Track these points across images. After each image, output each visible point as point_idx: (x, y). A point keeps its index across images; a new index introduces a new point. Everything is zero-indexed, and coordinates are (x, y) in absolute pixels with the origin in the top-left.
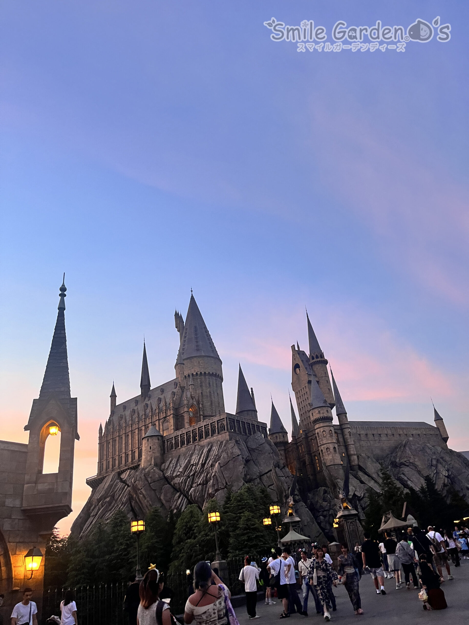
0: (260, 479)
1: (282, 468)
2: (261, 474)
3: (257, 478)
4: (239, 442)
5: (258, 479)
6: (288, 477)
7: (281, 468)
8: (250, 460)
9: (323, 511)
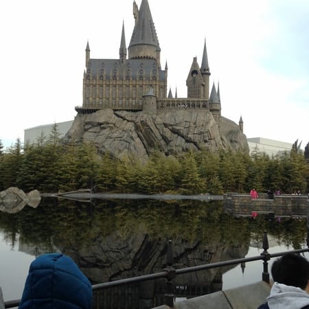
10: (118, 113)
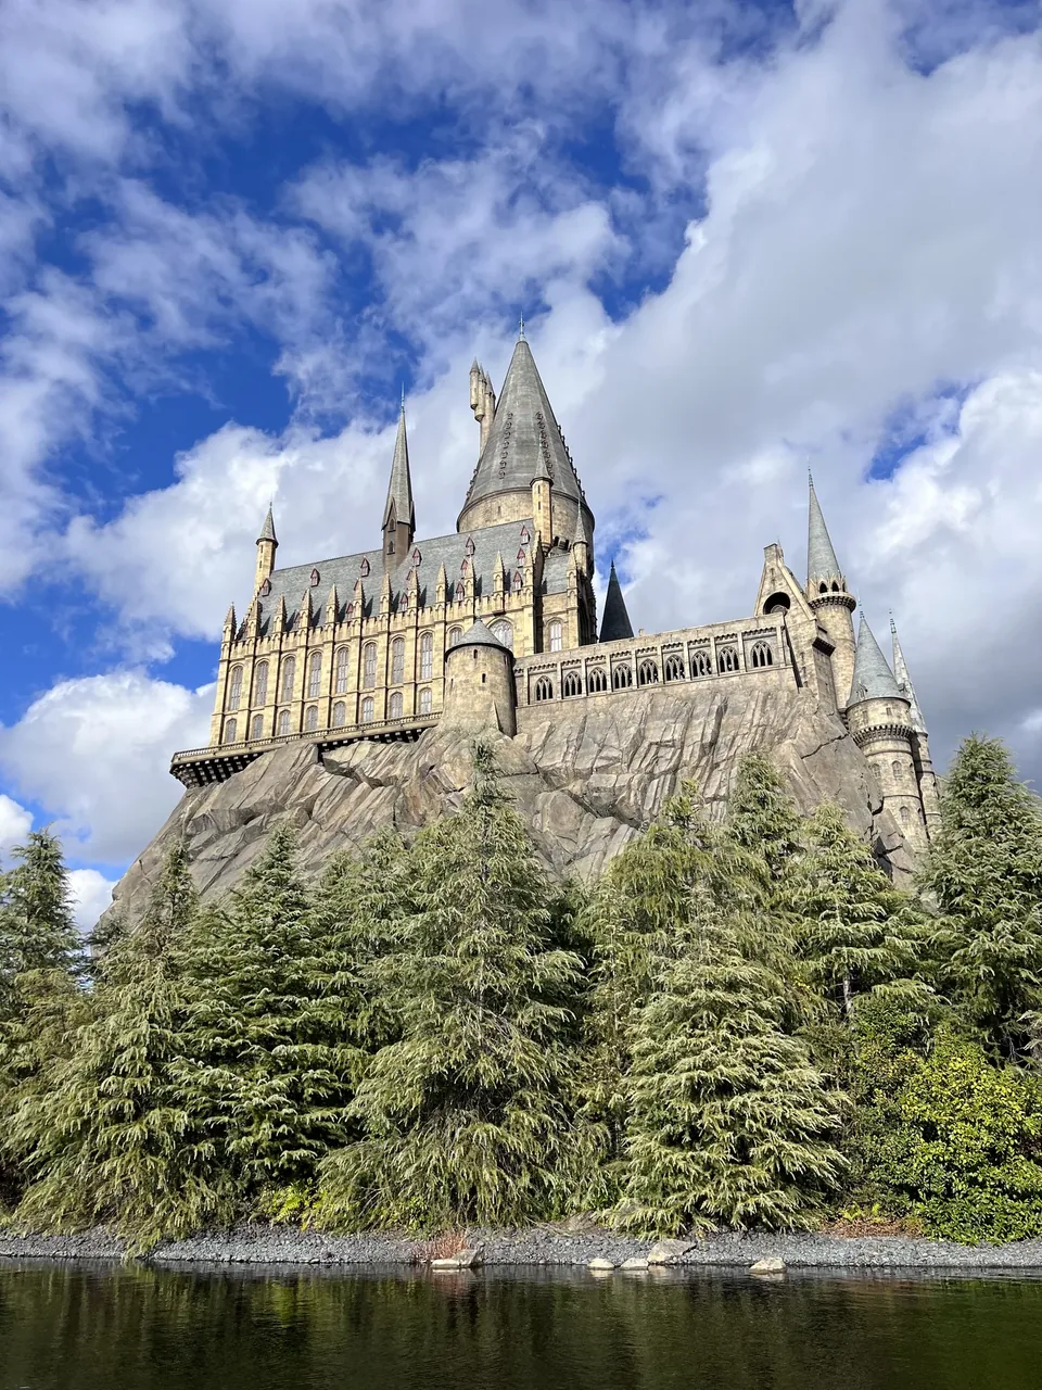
10: (334, 756)
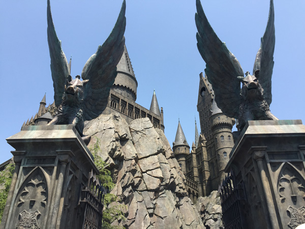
0: (137, 162)
1: (169, 158)
2: (139, 157)
3: (131, 159)
4: (118, 118)
5: (134, 160)
6: (175, 167)
7: (167, 157)
8: (128, 139)
9: (214, 214)
